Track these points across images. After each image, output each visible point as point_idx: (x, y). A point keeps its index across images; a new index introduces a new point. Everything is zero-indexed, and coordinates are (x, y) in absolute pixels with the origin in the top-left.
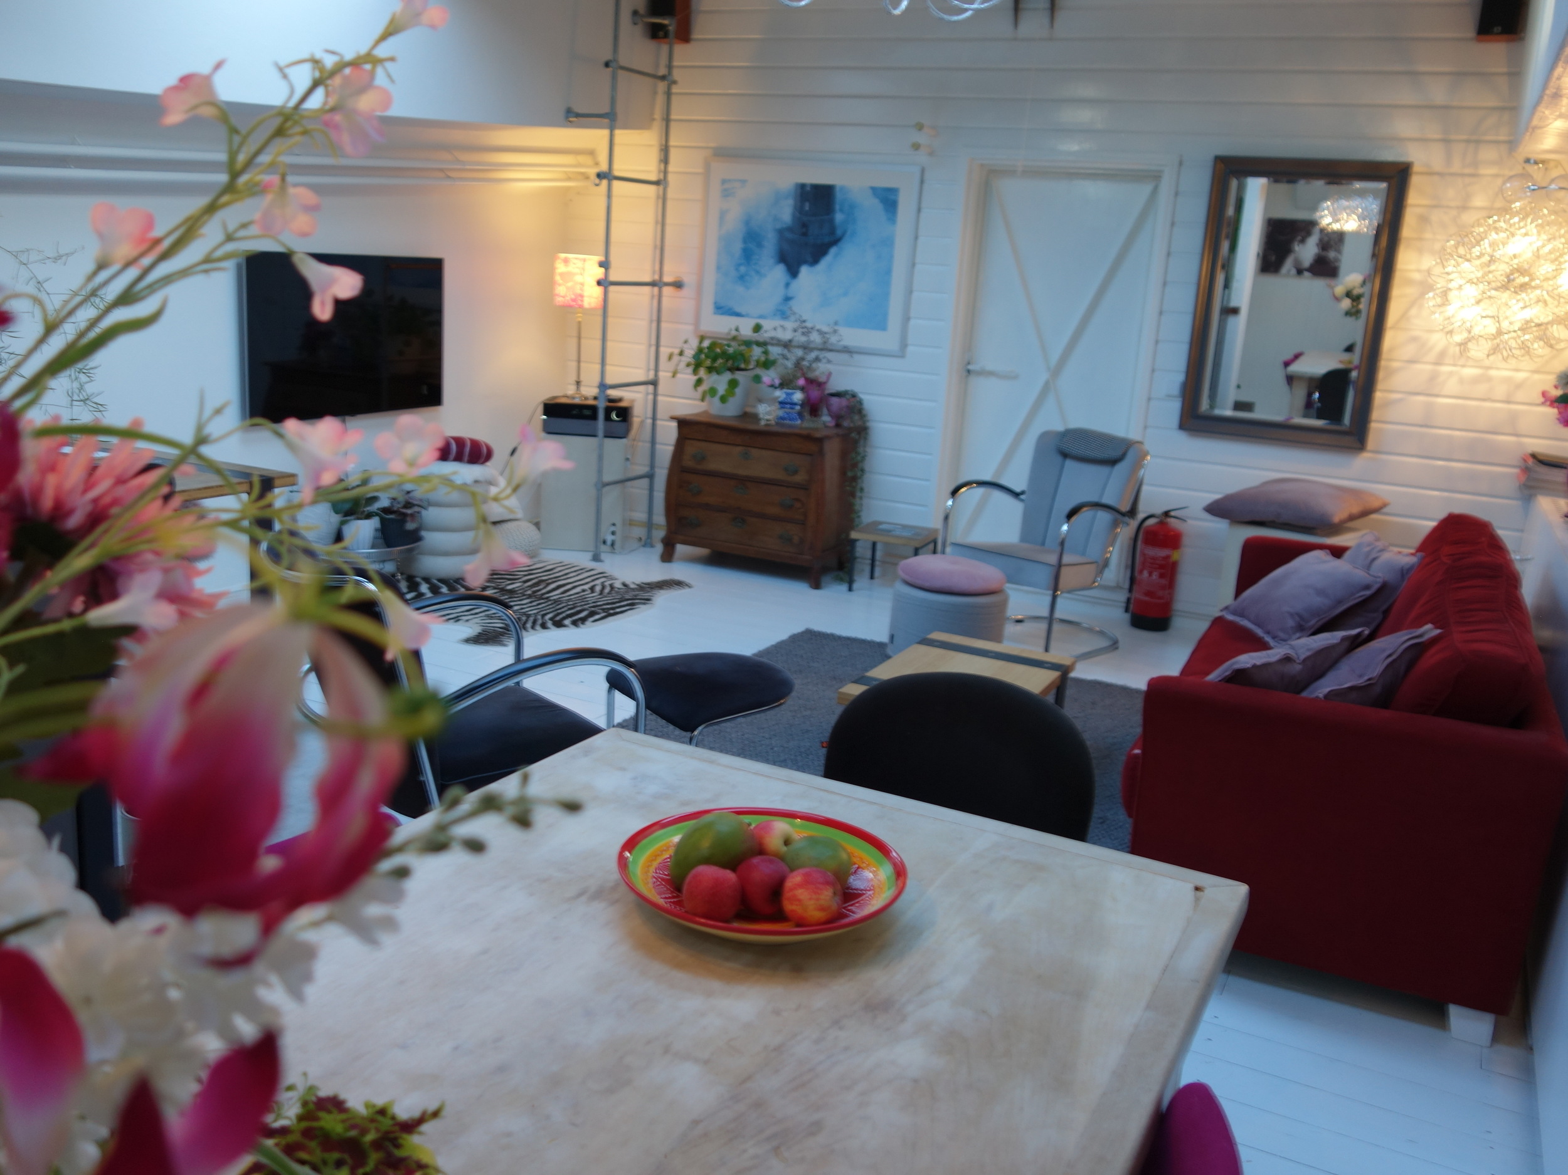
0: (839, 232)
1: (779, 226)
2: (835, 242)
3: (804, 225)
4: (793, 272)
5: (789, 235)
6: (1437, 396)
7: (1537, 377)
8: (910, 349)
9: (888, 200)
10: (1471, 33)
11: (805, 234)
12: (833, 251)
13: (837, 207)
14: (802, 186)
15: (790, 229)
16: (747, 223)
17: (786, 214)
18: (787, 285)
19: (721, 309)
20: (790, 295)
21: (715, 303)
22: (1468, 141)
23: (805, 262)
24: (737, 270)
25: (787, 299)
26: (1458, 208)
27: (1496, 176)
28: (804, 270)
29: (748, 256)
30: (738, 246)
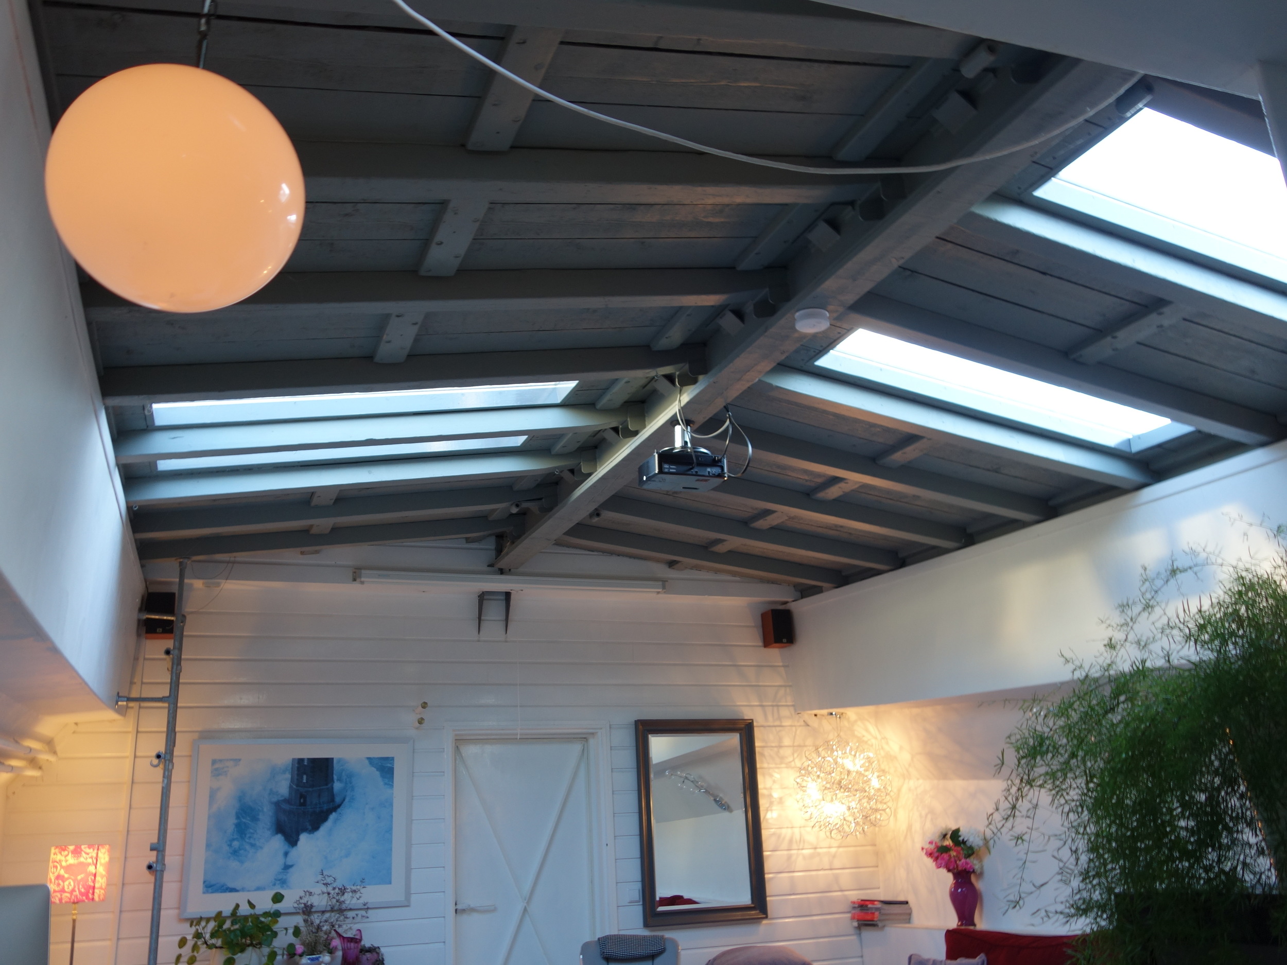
0: (338, 800)
1: (275, 799)
2: (335, 808)
3: (302, 796)
4: (292, 841)
5: (286, 807)
6: (794, 872)
7: (841, 850)
8: (413, 898)
9: (385, 768)
10: (761, 644)
11: (304, 804)
12: (333, 816)
13: (335, 777)
14: (301, 761)
15: (287, 801)
16: (240, 799)
17: (283, 787)
18: (286, 854)
19: (211, 887)
20: (289, 863)
21: (204, 882)
22: (772, 706)
23: (305, 830)
24: (230, 846)
25: (287, 867)
26: (776, 747)
27: (791, 726)
28: (303, 837)
29: (241, 830)
30: (231, 822)
